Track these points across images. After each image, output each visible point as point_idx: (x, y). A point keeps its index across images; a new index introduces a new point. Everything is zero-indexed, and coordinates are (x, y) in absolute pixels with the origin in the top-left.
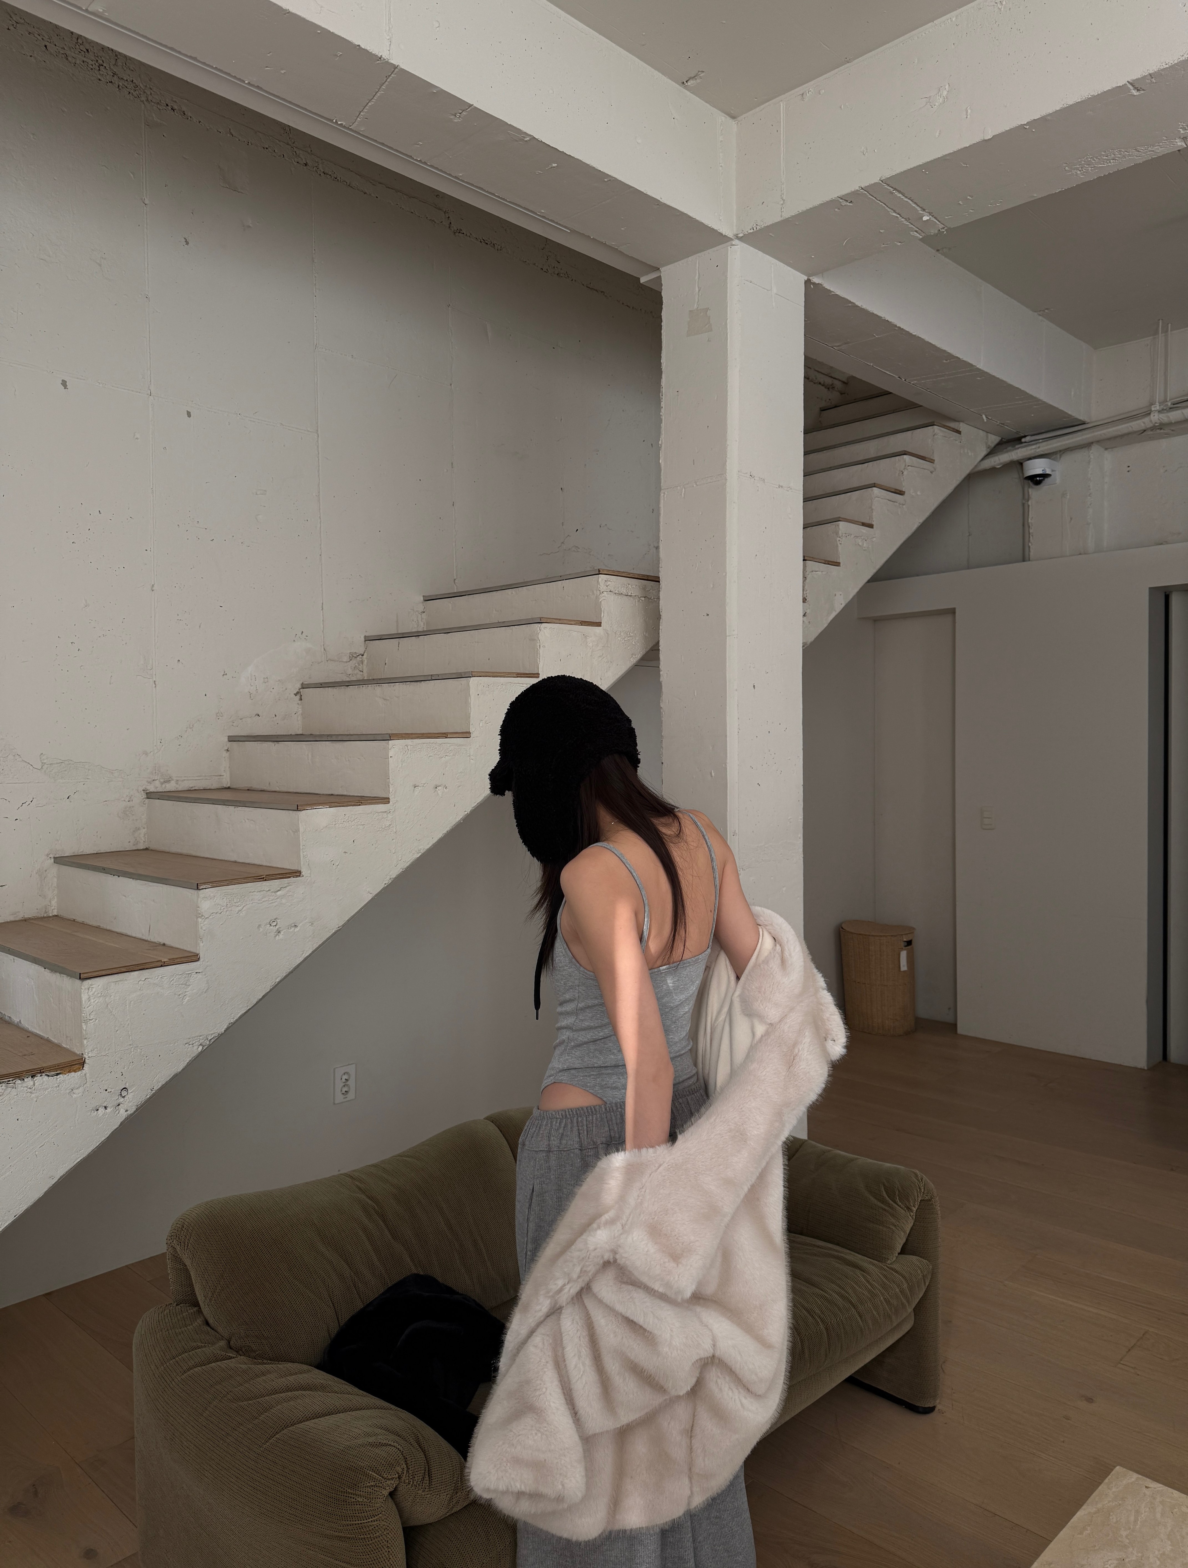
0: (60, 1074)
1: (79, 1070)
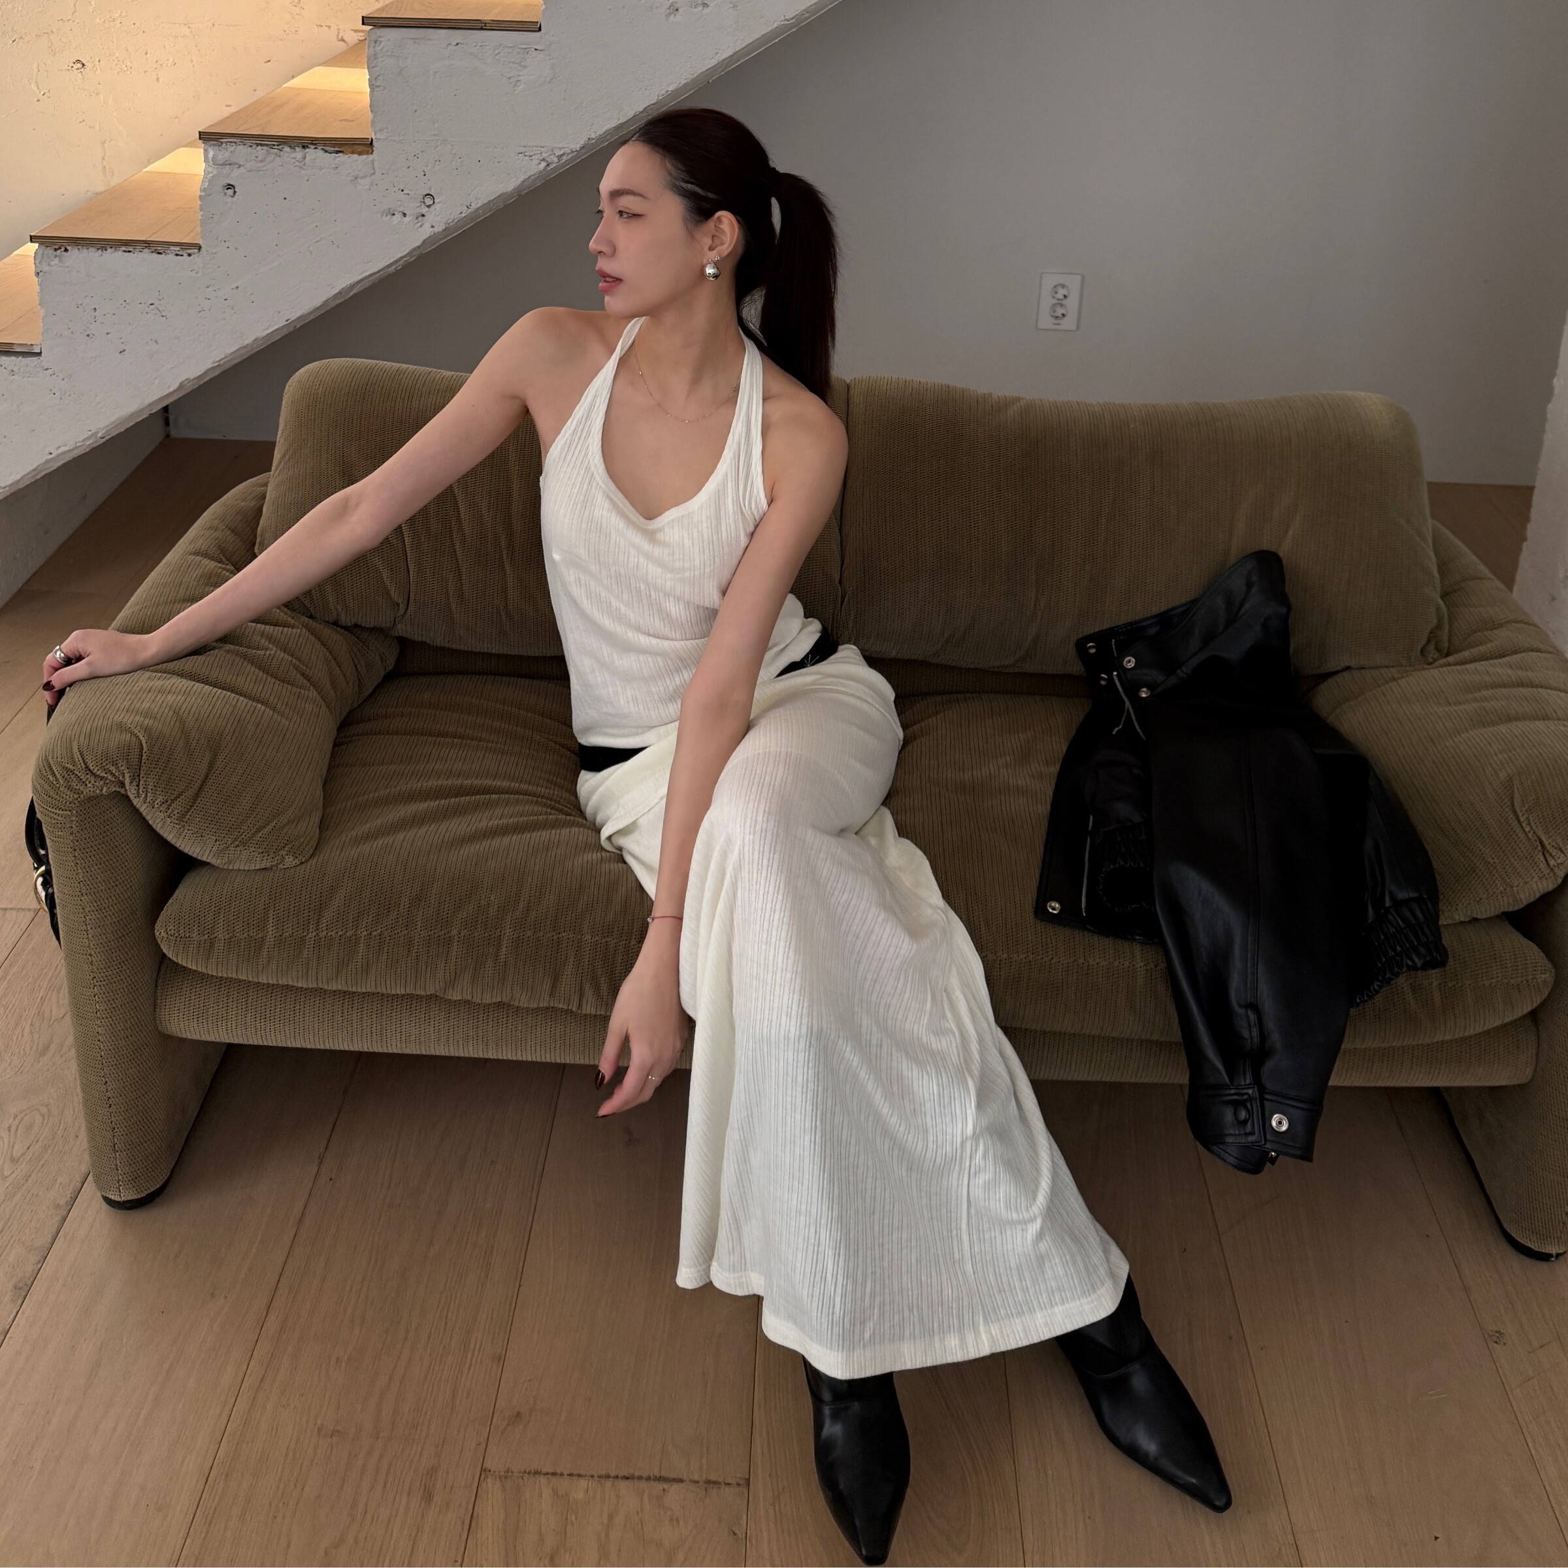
0: (340, 152)
1: (367, 153)
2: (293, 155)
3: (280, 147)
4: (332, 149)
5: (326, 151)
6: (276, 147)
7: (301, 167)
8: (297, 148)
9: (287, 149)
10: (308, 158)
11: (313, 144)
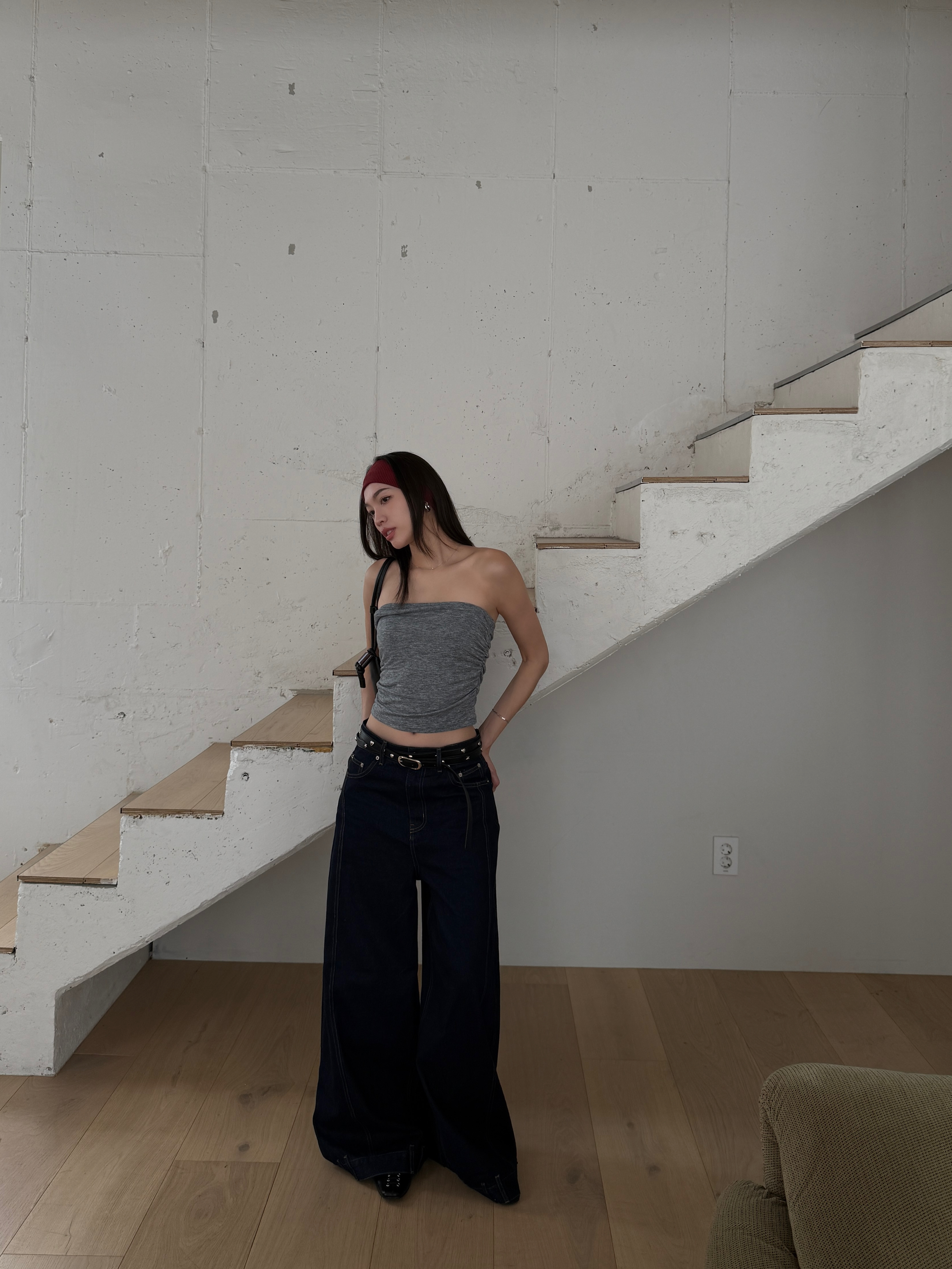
0: (313, 751)
1: (329, 751)
2: (285, 754)
3: (278, 749)
4: (308, 749)
5: (305, 751)
6: (275, 749)
7: (289, 761)
8: (288, 750)
9: (282, 750)
10: (294, 755)
11: (297, 746)
